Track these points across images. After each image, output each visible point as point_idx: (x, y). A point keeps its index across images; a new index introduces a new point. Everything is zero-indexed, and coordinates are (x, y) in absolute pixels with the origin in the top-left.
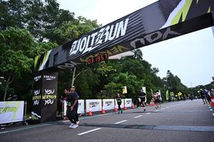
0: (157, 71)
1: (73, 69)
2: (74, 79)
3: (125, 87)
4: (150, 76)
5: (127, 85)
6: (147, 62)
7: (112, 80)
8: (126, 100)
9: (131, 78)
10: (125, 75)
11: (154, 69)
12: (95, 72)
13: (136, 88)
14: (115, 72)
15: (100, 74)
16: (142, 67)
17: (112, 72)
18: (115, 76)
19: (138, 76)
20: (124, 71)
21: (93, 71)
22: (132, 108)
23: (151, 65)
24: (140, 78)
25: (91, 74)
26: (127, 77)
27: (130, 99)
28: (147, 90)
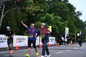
0: (81, 14)
1: (2, 7)
2: (3, 16)
3: (50, 27)
4: (74, 19)
5: (52, 25)
6: (72, 6)
7: (38, 19)
8: (50, 38)
9: (56, 19)
10: (52, 16)
11: (78, 12)
12: (23, 11)
13: (60, 28)
14: (42, 13)
15: (28, 13)
16: (68, 9)
17: (39, 12)
18: (42, 16)
19: (63, 18)
20: (50, 12)
21: (21, 10)
22: (55, 45)
23: (75, 9)
24: (64, 19)
25: (19, 13)
26: (53, 18)
27: (54, 38)
28: (69, 31)
